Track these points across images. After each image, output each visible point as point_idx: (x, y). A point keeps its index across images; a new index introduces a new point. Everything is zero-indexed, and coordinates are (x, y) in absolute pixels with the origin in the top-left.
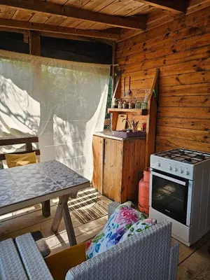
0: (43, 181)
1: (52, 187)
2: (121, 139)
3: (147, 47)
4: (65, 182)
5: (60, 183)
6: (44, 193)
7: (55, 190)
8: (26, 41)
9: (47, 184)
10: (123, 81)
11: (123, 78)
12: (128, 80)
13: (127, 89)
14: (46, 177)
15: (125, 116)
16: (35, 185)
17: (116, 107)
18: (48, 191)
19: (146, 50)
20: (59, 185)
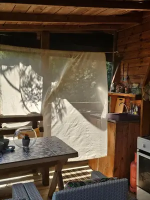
0: (43, 150)
1: (49, 154)
2: (115, 121)
3: (143, 37)
4: (59, 151)
5: (55, 152)
6: (43, 157)
7: (51, 156)
8: (38, 38)
9: (46, 151)
10: (122, 67)
11: (122, 64)
12: (126, 66)
13: (125, 74)
14: (46, 147)
15: (124, 99)
16: (37, 151)
17: (114, 91)
18: (46, 156)
19: (142, 40)
20: (55, 153)
